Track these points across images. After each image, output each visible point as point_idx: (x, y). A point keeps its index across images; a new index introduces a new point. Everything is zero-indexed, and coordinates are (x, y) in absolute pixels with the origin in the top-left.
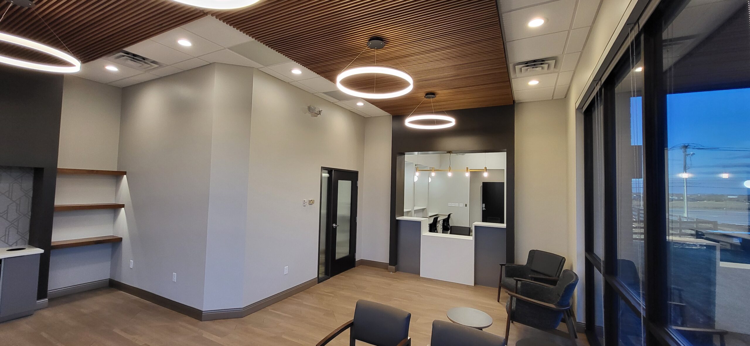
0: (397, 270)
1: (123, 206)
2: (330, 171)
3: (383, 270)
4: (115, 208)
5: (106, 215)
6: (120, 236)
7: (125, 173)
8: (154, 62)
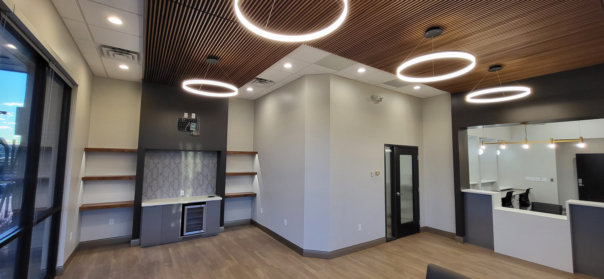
0: (465, 241)
1: (256, 174)
2: (392, 147)
3: (449, 239)
4: (253, 174)
5: (247, 179)
6: (255, 193)
7: (257, 153)
8: (271, 82)
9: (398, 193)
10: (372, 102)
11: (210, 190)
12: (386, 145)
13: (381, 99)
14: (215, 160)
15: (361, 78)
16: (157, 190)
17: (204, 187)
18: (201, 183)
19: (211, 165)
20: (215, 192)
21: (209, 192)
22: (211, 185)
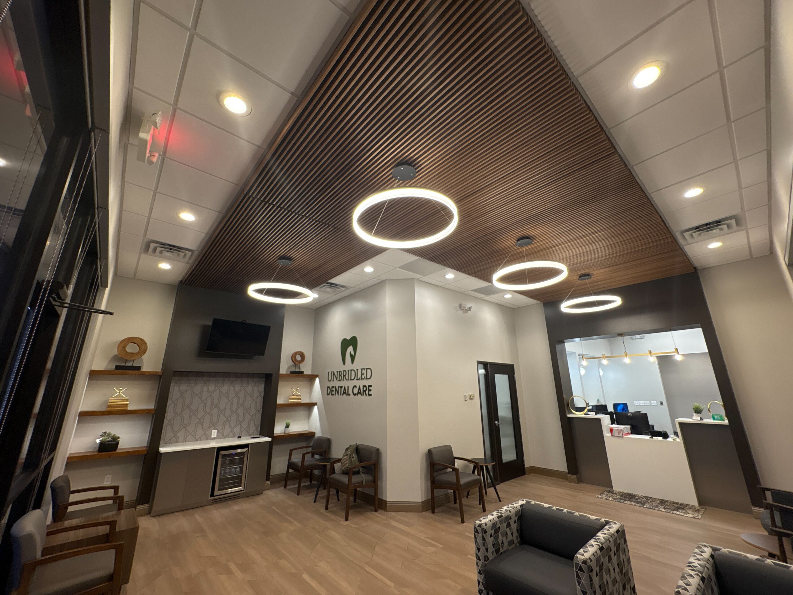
0: (580, 481)
1: (315, 404)
2: (486, 365)
3: (560, 480)
4: (310, 406)
5: (302, 413)
6: (313, 431)
7: (317, 376)
8: (343, 286)
9: (496, 422)
10: (460, 312)
11: (253, 429)
12: (479, 363)
13: (470, 309)
14: (262, 387)
15: (449, 284)
16: (180, 430)
17: (245, 425)
18: (241, 419)
19: (256, 394)
20: (259, 432)
21: (251, 432)
22: (254, 422)
